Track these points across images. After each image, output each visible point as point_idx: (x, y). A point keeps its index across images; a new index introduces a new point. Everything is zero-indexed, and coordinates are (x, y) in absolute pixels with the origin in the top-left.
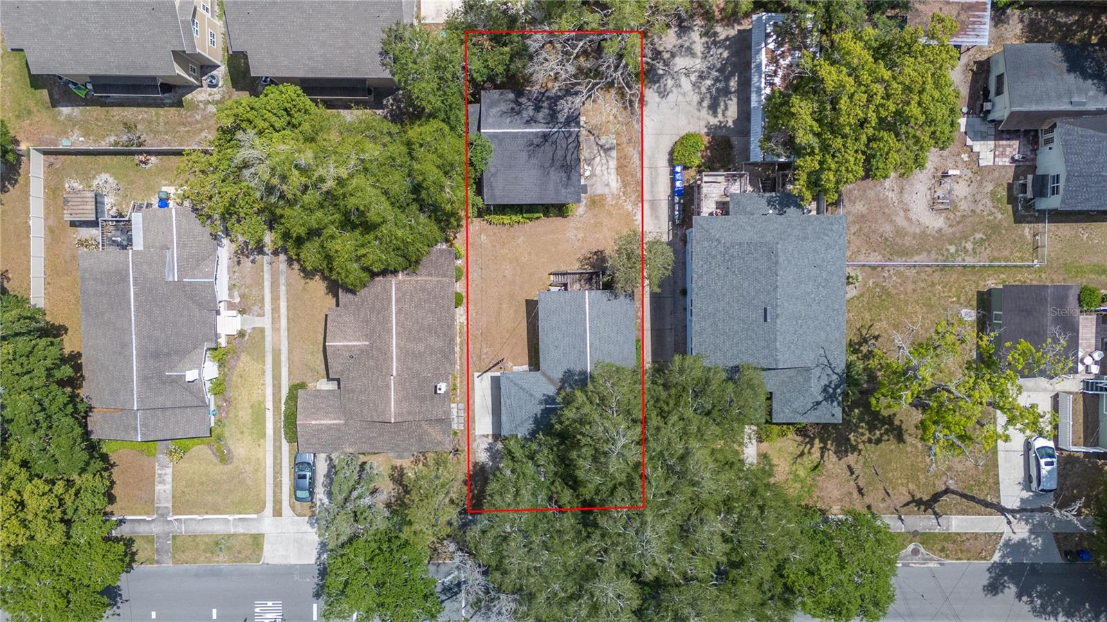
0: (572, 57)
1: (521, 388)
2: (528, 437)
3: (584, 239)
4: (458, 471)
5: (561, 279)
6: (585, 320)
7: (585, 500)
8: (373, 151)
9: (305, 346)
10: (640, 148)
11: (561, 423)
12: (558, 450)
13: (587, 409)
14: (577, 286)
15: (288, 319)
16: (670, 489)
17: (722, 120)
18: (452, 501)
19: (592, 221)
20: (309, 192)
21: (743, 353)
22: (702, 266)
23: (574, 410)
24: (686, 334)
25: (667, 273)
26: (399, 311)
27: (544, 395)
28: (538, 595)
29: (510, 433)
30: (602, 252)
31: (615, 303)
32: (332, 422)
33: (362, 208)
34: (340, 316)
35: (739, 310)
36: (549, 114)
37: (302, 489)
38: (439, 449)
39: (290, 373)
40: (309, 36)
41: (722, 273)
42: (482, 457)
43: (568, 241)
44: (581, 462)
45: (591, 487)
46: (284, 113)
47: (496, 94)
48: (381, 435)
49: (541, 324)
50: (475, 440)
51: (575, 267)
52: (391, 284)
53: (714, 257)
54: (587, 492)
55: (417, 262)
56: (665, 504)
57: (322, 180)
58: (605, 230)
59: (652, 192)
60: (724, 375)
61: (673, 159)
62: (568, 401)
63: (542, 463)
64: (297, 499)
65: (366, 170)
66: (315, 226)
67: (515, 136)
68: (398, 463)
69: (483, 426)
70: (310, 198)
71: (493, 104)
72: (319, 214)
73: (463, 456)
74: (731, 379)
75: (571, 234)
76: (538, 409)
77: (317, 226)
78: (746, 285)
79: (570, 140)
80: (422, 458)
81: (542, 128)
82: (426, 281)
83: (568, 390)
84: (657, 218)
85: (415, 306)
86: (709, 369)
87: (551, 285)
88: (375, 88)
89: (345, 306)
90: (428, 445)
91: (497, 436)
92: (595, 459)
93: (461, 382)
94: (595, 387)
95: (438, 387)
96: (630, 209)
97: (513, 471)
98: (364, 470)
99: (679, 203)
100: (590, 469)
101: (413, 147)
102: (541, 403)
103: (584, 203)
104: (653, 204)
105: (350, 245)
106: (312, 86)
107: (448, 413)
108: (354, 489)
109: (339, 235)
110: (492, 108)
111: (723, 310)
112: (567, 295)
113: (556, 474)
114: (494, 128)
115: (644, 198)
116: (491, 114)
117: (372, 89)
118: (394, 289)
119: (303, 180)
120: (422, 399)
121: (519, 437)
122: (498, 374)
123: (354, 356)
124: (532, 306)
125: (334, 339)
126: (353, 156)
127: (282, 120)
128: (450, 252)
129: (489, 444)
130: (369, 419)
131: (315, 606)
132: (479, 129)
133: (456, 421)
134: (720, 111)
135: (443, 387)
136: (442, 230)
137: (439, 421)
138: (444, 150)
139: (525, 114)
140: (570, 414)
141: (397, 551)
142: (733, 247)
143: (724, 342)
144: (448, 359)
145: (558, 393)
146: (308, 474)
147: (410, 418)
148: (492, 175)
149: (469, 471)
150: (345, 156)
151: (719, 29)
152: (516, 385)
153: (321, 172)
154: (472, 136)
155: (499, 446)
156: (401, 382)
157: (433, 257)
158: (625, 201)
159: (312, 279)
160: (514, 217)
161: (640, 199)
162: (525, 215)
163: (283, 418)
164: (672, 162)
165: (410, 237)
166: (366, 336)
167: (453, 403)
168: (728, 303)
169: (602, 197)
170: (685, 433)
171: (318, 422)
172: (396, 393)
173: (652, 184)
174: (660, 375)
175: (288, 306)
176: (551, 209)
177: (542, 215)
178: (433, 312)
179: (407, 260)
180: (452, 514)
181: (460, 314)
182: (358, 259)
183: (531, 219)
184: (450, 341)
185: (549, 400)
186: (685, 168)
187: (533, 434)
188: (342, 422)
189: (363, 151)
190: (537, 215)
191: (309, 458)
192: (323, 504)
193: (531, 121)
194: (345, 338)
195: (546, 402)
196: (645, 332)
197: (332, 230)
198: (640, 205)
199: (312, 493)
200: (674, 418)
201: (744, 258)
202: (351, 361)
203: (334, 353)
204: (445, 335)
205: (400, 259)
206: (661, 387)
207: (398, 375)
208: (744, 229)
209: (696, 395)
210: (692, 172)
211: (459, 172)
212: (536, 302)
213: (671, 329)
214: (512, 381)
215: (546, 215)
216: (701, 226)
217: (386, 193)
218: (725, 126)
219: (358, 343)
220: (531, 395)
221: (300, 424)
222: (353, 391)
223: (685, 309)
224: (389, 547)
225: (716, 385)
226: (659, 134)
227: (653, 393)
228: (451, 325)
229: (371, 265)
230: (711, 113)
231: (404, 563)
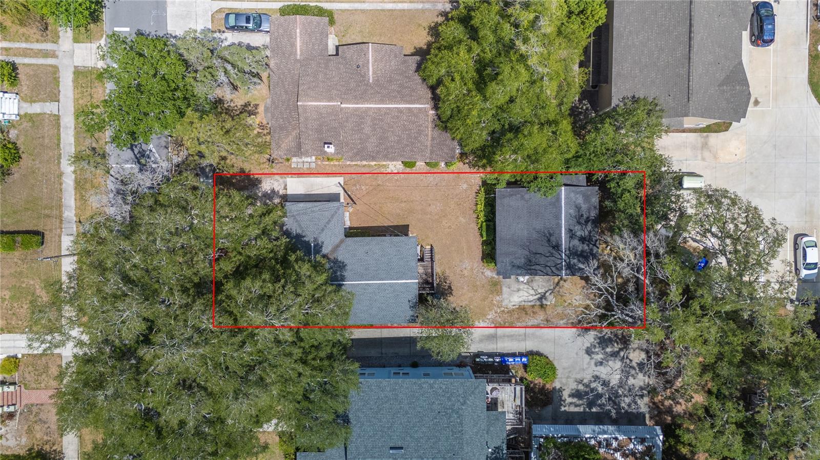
0: (636, 274)
1: (329, 220)
2: (285, 228)
3: (463, 276)
4: (252, 164)
5: (427, 256)
6: (391, 279)
7: (223, 285)
8: (550, 89)
9: (367, 25)
10: (542, 326)
11: (296, 261)
12: (270, 259)
13: (310, 286)
14: (421, 270)
15: (392, 10)
16: (230, 370)
17: (566, 402)
18: (224, 158)
19: (478, 283)
20: (513, 29)
21: (360, 427)
22: (441, 388)
23: (308, 273)
24: (377, 367)
25: (434, 355)
26: (400, 111)
27: (323, 243)
28: (128, 242)
29: (288, 210)
30: (451, 293)
31: (406, 306)
32: (298, 48)
33: (500, 77)
34: (396, 57)
35: (401, 424)
36: (577, 250)
37: (236, 19)
38: (273, 145)
39: (343, 11)
40: (652, 32)
41: (435, 407)
42: (267, 185)
43: (461, 261)
44: (258, 284)
45: (234, 292)
46: (581, 8)
47: (595, 200)
48: (286, 92)
49: (387, 239)
50: (282, 178)
51: (438, 269)
52: (425, 104)
53: (449, 399)
54: (229, 287)
55: (445, 128)
56: (217, 365)
57: (526, 40)
58: (470, 295)
59: (504, 336)
60: (341, 411)
61: (533, 355)
62: (316, 267)
63: (259, 243)
64: (227, 15)
65: (533, 83)
66: (481, 34)
67: (558, 217)
68: (261, 109)
69: (295, 186)
70: (507, 31)
71: (587, 198)
72: (491, 38)
73: (266, 168)
74: (338, 416)
75: (467, 264)
76: (309, 238)
77: (480, 36)
78: (424, 429)
79: (554, 269)
80: (265, 132)
81: (565, 245)
82: (427, 135)
83: (327, 266)
84: (481, 341)
85: (404, 125)
86: (346, 397)
87: (422, 246)
88: (597, 91)
89: (405, 62)
90: (277, 135)
91: (285, 198)
92: (261, 297)
93: (335, 166)
94: (330, 292)
95: (330, 146)
96: (489, 317)
97: (251, 216)
98: (254, 76)
99: (494, 362)
100: (251, 292)
101: (554, 125)
102: (315, 239)
103: (496, 276)
104: (493, 337)
105: (462, 66)
106: (603, 35)
107: (307, 154)
108: (233, 66)
109: (472, 56)
110: (583, 197)
111: (401, 408)
112: (413, 263)
113: (249, 257)
114: (565, 199)
115: (498, 329)
116: (577, 196)
117: (597, 89)
118: (421, 106)
119: (525, 23)
120: (319, 131)
121: (285, 219)
122: (342, 200)
123: (359, 69)
124: (402, 230)
125: (375, 51)
126: (546, 70)
127: (575, 6)
128: (453, 157)
129: (278, 192)
130: (300, 82)
131: (128, 29)
132: (566, 185)
133: (300, 160)
134: (575, 400)
135: (331, 150)
136: (473, 152)
137: (299, 146)
138: (552, 153)
139: (578, 228)
140: (305, 269)
141: (174, 105)
142: (459, 417)
143: (371, 409)
144: (357, 154)
145: (324, 256)
146: (250, 26)
147: (302, 119)
148: (522, 196)
149: (253, 174)
150: (546, 63)
151: (646, 399)
152: (332, 216)
153: (533, 40)
154: (560, 178)
155: (277, 201)
156: (335, 112)
157: (449, 142)
158: (496, 313)
159: (428, 34)
160: (482, 214)
161: (497, 325)
162: (484, 224)
163: (302, 4)
164: (530, 354)
165: (470, 122)
166: (378, 80)
167: (316, 159)
168: (407, 413)
169: (499, 292)
170: (285, 381)
171: (298, 34)
172: (325, 107)
173: (511, 337)
174: (340, 350)
175: (404, 10)
176: (490, 248)
177: (485, 239)
178: (399, 142)
179: (449, 119)
180: (211, 160)
181: (395, 166)
182: (449, 73)
183: (481, 228)
184: (373, 157)
185: (318, 248)
186: (525, 366)
187: (287, 234)
188: (298, 57)
189: (551, 79)
190: (484, 234)
191: (265, 26)
192: (222, 42)
193: (571, 234)
194: (375, 61)
195: (316, 245)
196: (379, 330)
197: (476, 49)
198: (493, 325)
199: (232, 28)
200: (300, 368)
201: (448, 427)
202: (355, 66)
203: (362, 50)
204: (378, 152)
205: (449, 113)
206: (329, 351)
207: (342, 109)
208: (474, 426)
209: (322, 385)
210: (521, 373)
211: (529, 168)
212: (407, 235)
213: (382, 354)
214: (336, 212)
215: (484, 243)
216: (478, 387)
217: (512, 100)
218: (562, 405)
219: (371, 73)
220: (323, 230)
221: (296, 19)
222: (327, 67)
223: (400, 366)
224: (178, 97)
225: (332, 405)
226: (555, 342)
227: (324, 344)
228: (386, 157)
229: (444, 85)
230: (573, 392)
231: (163, 112)
